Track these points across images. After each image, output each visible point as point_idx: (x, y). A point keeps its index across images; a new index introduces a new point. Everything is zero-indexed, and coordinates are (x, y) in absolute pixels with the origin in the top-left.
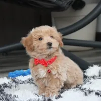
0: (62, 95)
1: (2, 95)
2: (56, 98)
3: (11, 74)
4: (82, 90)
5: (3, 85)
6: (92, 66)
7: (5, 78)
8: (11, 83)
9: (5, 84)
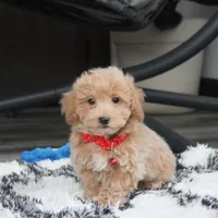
1: (8, 197)
2: (121, 209)
3: (26, 154)
4: (174, 193)
5: (10, 176)
6: (195, 146)
7: (15, 162)
8: (26, 173)
9: (15, 174)
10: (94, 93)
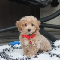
0: (37, 56)
2: (34, 58)
6: (58, 40)
9: (7, 49)
10: (26, 22)
